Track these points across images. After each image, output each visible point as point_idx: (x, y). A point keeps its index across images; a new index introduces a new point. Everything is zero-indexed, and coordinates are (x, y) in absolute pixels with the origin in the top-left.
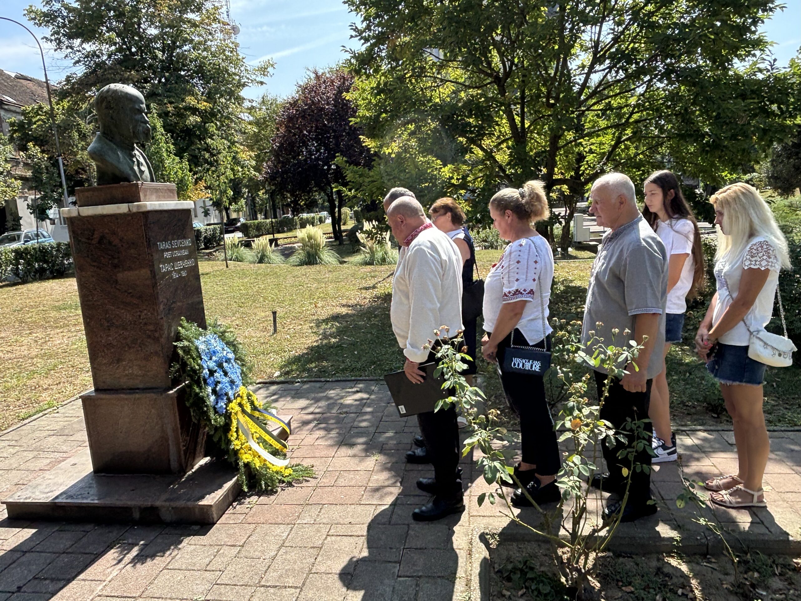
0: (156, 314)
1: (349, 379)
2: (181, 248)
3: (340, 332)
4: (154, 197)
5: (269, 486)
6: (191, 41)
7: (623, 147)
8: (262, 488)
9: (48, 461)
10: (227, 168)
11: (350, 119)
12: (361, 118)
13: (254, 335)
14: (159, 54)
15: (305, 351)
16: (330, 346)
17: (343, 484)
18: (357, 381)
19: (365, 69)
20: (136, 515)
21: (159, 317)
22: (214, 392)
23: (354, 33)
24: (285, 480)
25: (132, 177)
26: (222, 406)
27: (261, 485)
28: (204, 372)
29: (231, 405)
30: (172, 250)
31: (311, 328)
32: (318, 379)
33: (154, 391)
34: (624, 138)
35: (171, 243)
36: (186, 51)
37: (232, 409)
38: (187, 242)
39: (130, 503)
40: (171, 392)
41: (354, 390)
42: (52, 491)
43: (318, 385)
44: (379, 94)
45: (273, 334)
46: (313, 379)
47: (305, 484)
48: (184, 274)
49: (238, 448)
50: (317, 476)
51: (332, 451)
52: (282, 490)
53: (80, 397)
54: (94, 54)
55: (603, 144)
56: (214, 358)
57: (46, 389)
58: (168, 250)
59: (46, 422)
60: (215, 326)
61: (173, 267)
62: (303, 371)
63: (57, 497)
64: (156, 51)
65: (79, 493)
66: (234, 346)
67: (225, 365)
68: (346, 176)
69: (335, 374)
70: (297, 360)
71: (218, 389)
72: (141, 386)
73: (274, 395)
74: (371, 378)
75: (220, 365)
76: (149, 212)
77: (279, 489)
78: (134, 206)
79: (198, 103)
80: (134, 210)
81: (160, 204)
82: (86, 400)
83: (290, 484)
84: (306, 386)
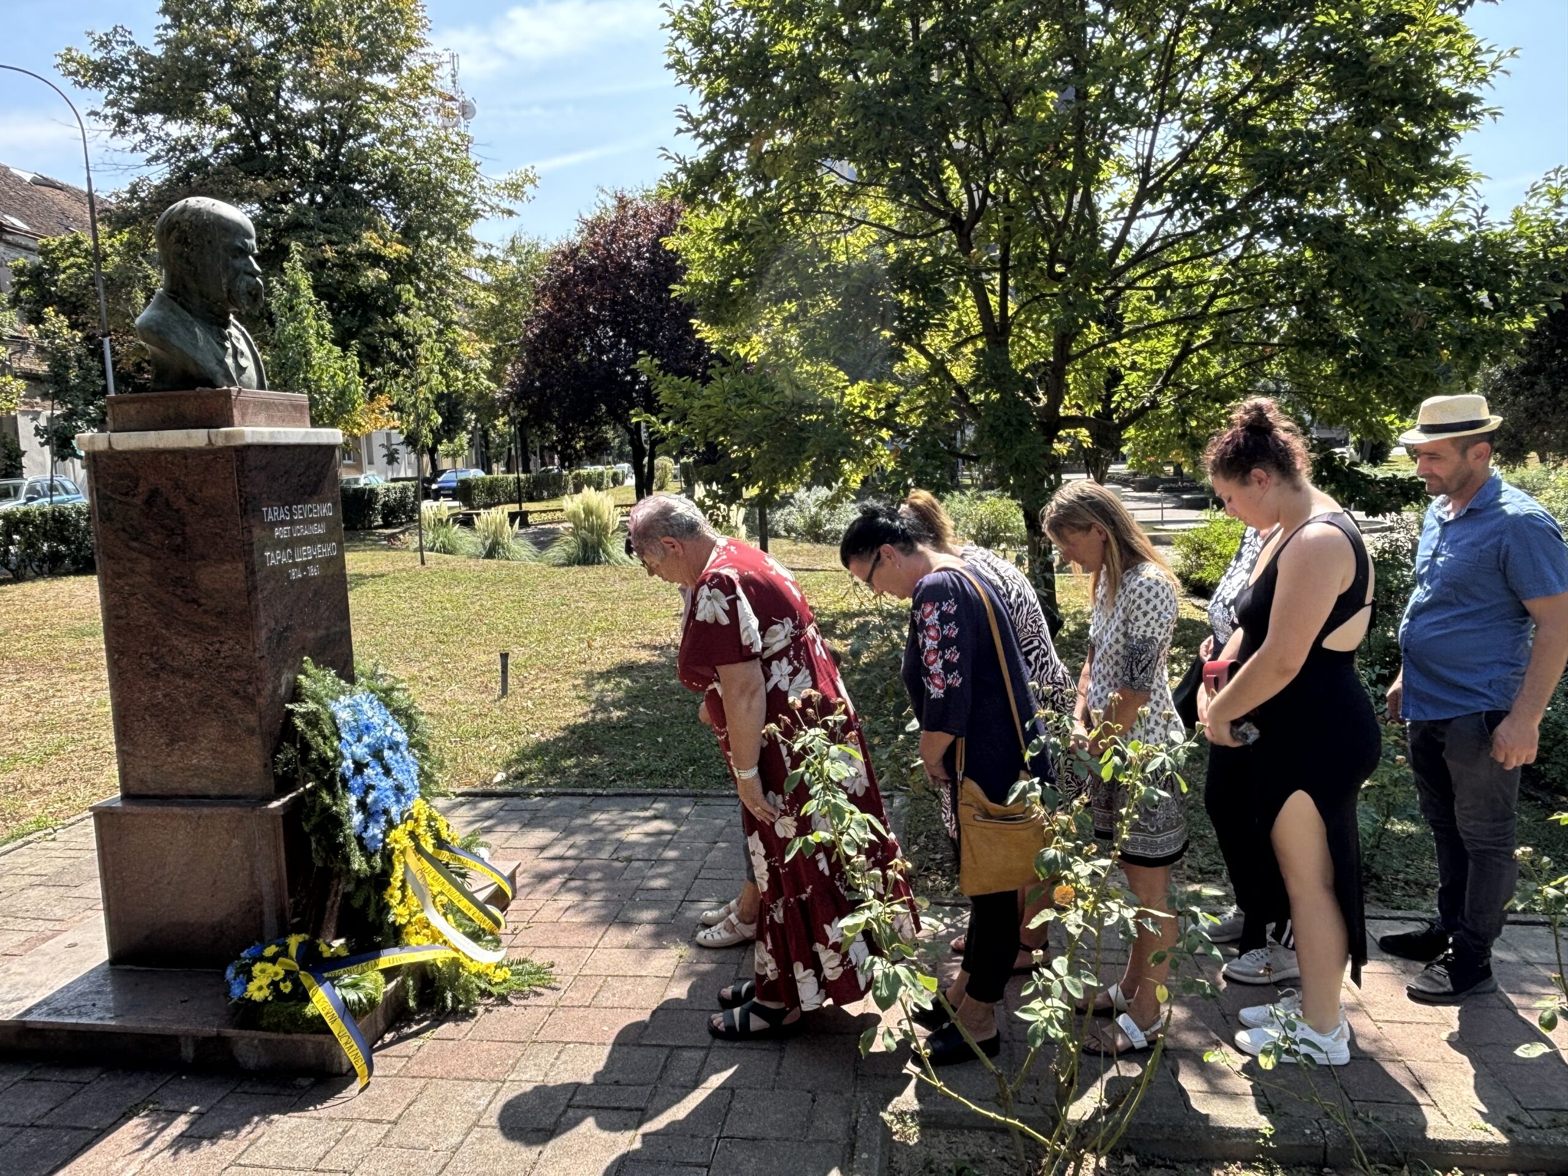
0: (251, 648)
1: (642, 791)
2: (312, 521)
3: (632, 699)
4: (262, 417)
5: (460, 1002)
6: (377, 128)
7: (1195, 360)
8: (445, 1007)
9: (22, 937)
10: (432, 371)
11: (672, 287)
12: (692, 285)
13: (462, 699)
14: (314, 150)
15: (559, 734)
16: (609, 726)
17: (609, 1004)
18: (656, 797)
19: (705, 193)
20: (188, 1052)
21: (257, 655)
22: (362, 805)
23: (684, 125)
24: (495, 990)
25: (220, 378)
26: (374, 836)
27: (444, 1000)
28: (344, 764)
29: (394, 834)
30: (292, 523)
31: (575, 687)
32: (580, 791)
33: (241, 801)
34: (1198, 343)
35: (290, 510)
36: (365, 145)
37: (396, 841)
38: (326, 510)
39: (175, 1028)
40: (275, 804)
41: (648, 814)
42: (20, 999)
43: (578, 802)
44: (728, 240)
45: (502, 696)
46: (570, 791)
47: (532, 1000)
48: (313, 572)
49: (403, 921)
50: (558, 985)
51: (591, 937)
52: (487, 1010)
53: (92, 811)
54: (188, 145)
55: (1158, 354)
56: (366, 739)
57: (36, 793)
58: (283, 523)
59: (27, 859)
60: (373, 676)
61: (292, 557)
62: (552, 773)
63: (29, 1011)
64: (308, 142)
65: (74, 1004)
66: (410, 719)
67: (387, 754)
68: (657, 395)
69: (614, 781)
70: (541, 750)
71: (369, 800)
72: (214, 792)
73: (488, 818)
74: (687, 790)
75: (377, 754)
76: (249, 447)
77: (480, 1010)
78: (220, 436)
79: (385, 245)
80: (220, 442)
81: (272, 433)
82: (103, 816)
83: (503, 1000)
84: (554, 804)
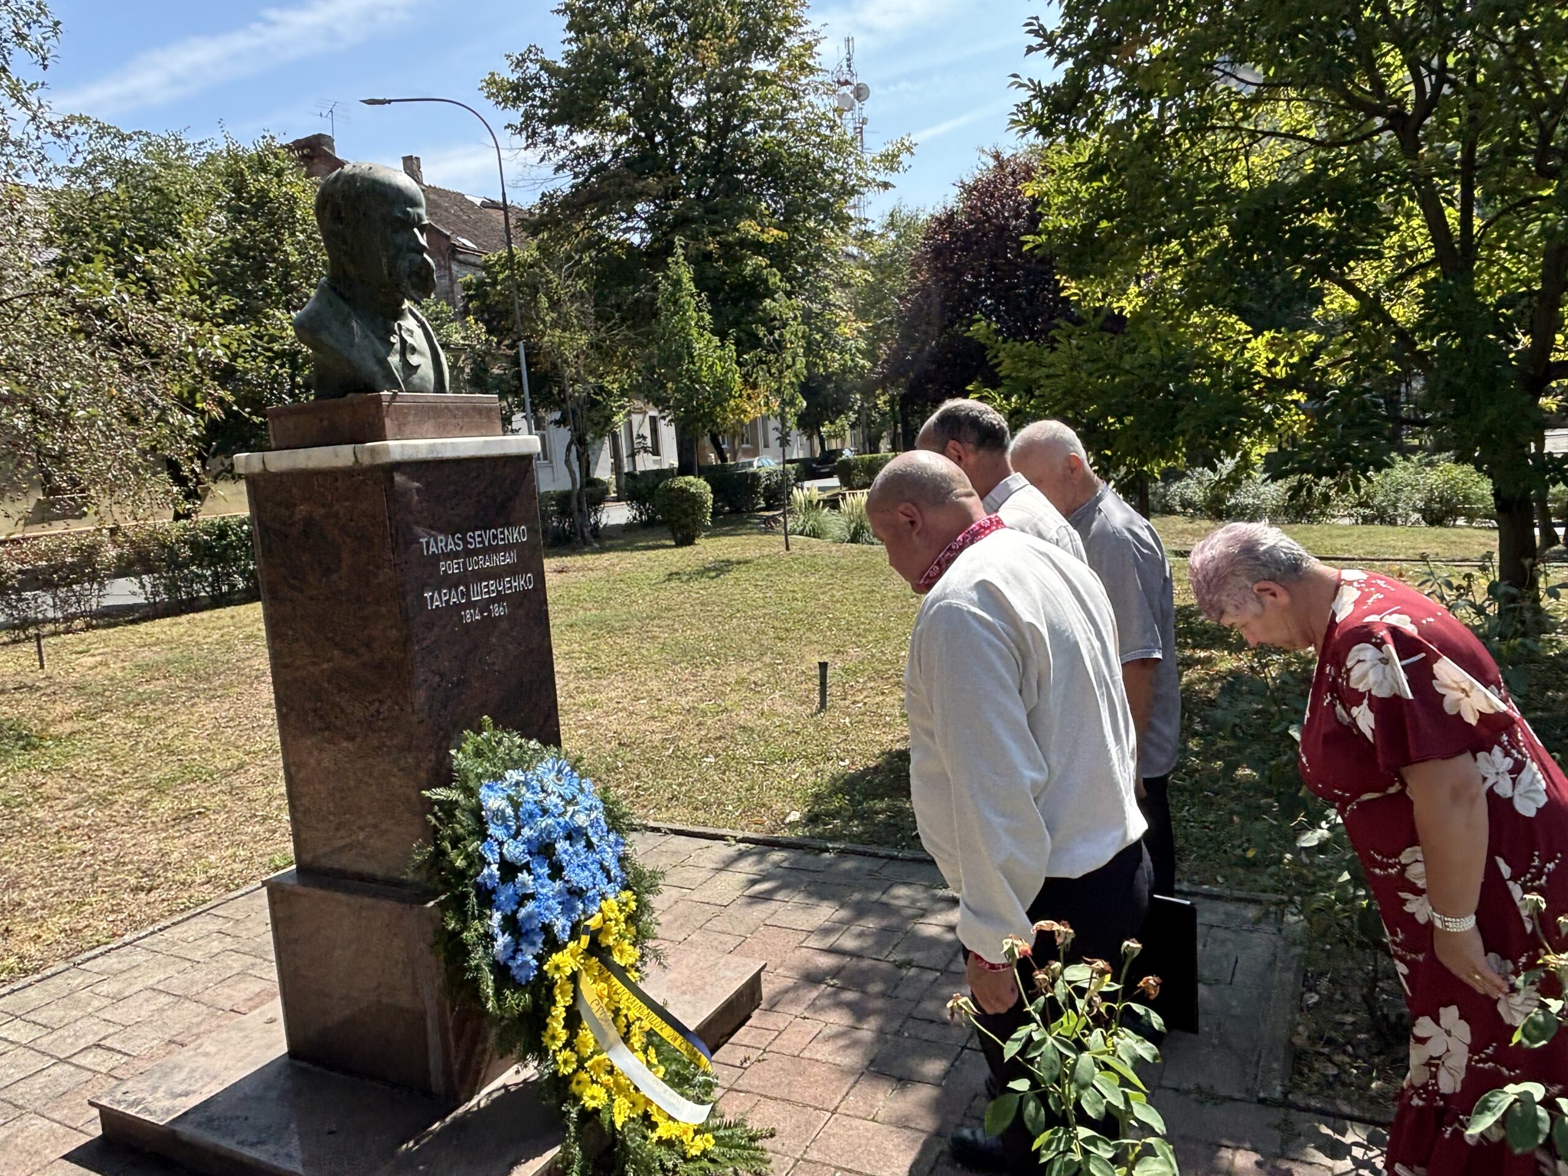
0: (410, 710)
2: (496, 549)
6: (757, 113)
11: (1023, 238)
12: (1049, 234)
13: (779, 709)
14: (700, 143)
15: (872, 764)
22: (511, 924)
23: (1035, 41)
25: (379, 381)
26: (526, 963)
28: (486, 871)
29: (556, 958)
30: (469, 553)
32: (873, 849)
36: (748, 134)
37: (557, 968)
38: (517, 535)
40: (431, 904)
42: (186, 1094)
43: (868, 864)
44: (1095, 174)
45: (819, 711)
48: (498, 611)
49: (569, 1069)
51: (836, 1092)
53: (264, 883)
54: (590, 152)
56: (526, 832)
58: (454, 555)
61: (467, 595)
63: (184, 1116)
64: (695, 138)
65: (229, 1114)
67: (562, 846)
68: (999, 364)
70: (847, 785)
71: (522, 913)
72: (380, 873)
73: (764, 878)
75: (544, 849)
76: (398, 465)
78: (368, 452)
79: (762, 231)
80: (366, 460)
82: (275, 889)
84: (849, 864)
